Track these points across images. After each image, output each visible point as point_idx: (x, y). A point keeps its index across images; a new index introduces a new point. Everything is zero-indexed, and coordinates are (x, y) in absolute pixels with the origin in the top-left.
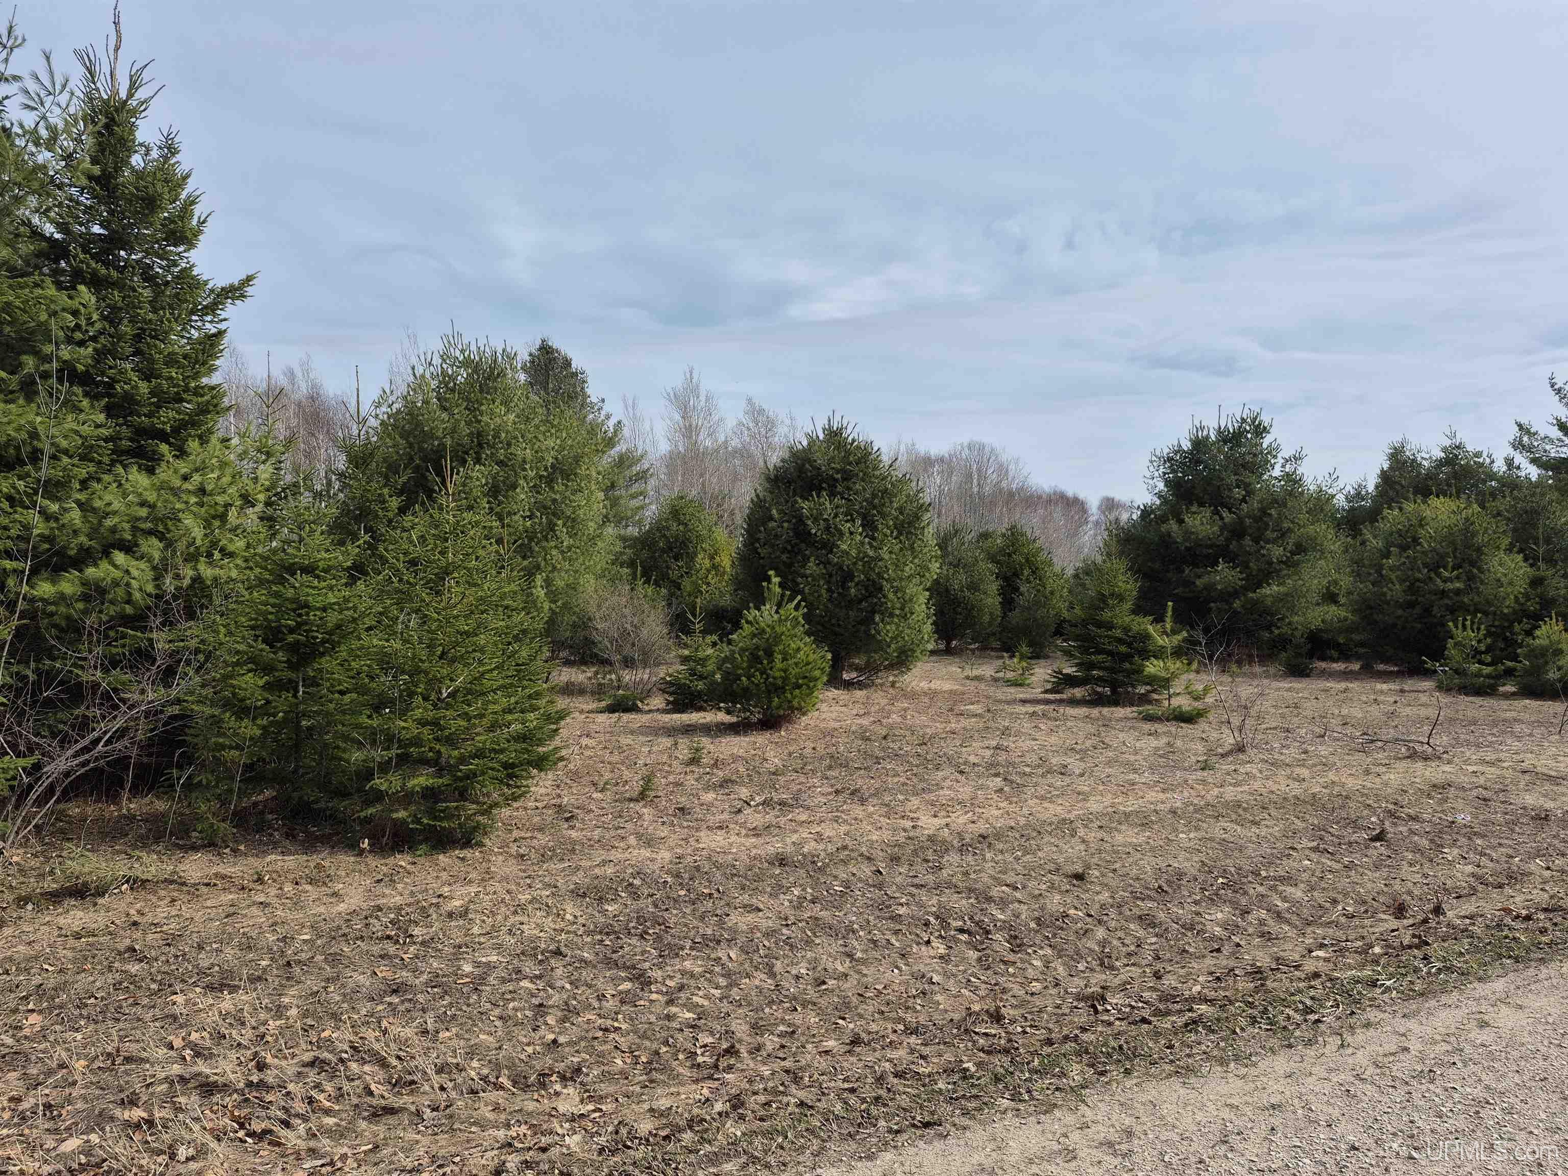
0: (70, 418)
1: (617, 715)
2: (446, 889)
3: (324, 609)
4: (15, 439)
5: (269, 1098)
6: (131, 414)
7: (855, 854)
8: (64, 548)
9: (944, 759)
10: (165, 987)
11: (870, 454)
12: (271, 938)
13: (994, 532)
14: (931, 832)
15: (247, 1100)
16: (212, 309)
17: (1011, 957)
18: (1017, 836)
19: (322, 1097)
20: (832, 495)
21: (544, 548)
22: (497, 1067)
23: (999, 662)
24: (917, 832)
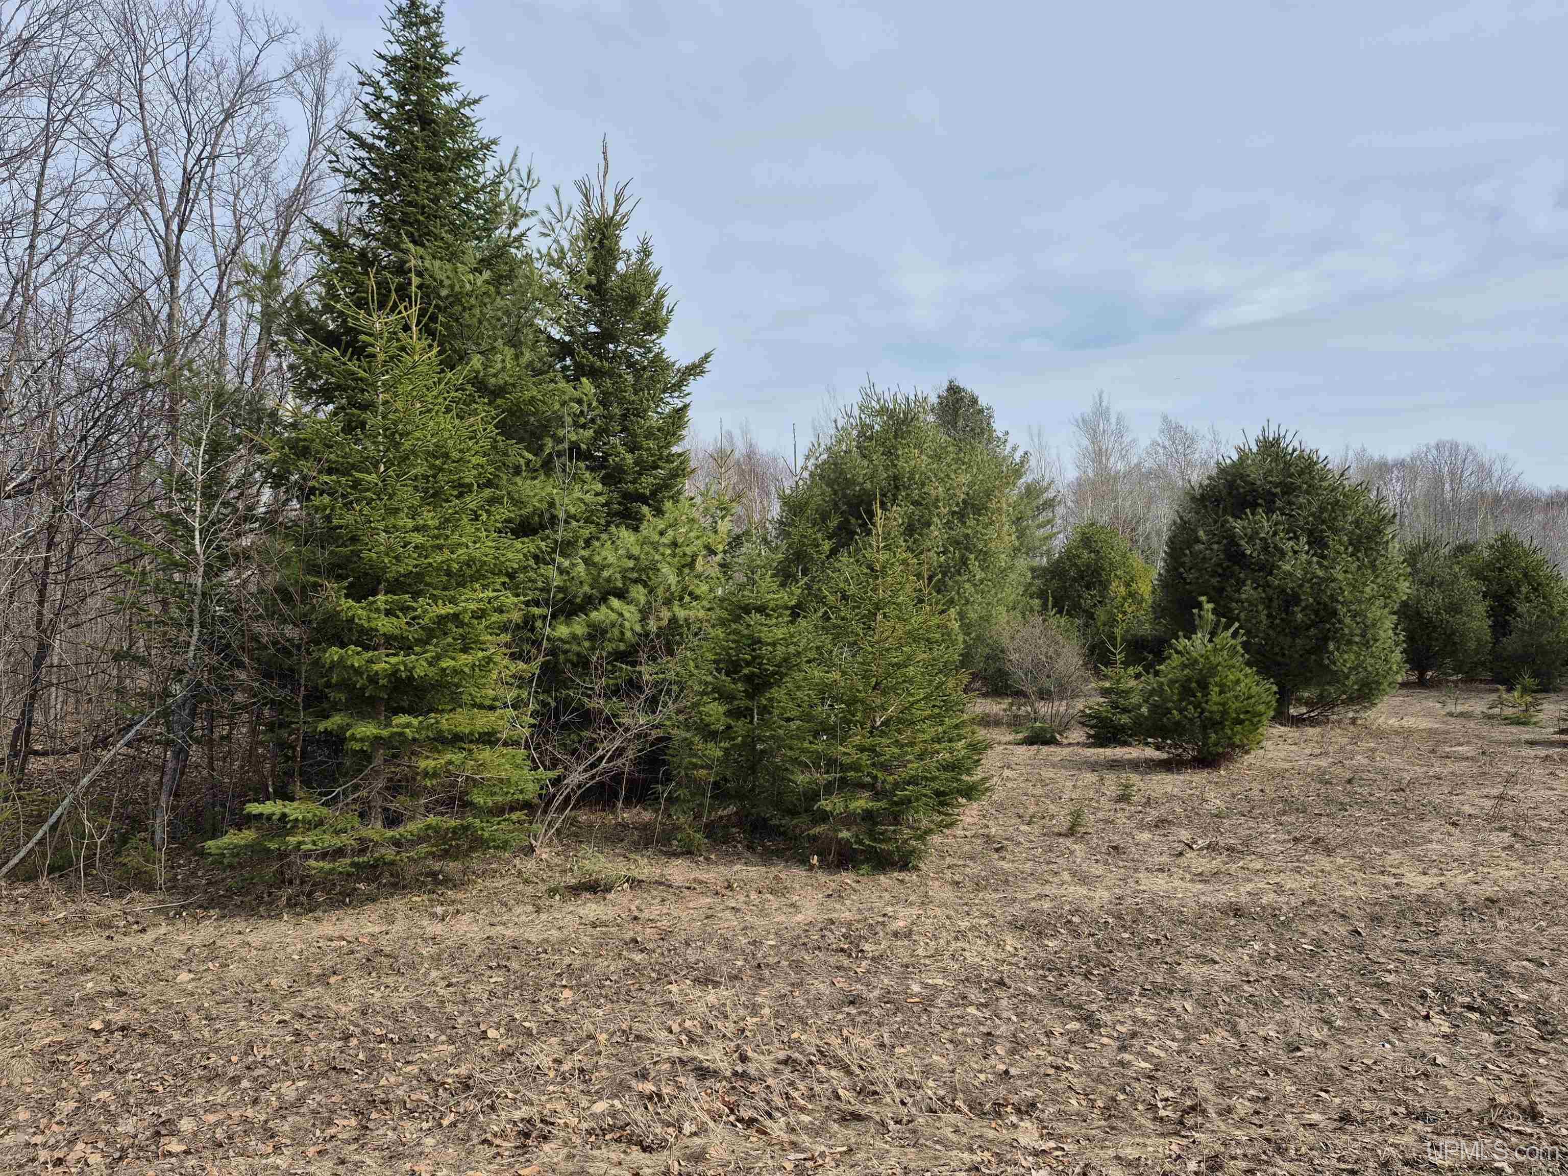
0: (577, 487)
1: (1035, 747)
2: (890, 909)
3: (774, 644)
4: (538, 509)
5: (753, 1088)
6: (620, 482)
7: (1326, 910)
8: (575, 597)
9: (1430, 808)
10: (662, 978)
11: (1316, 463)
12: (744, 941)
13: (1476, 543)
14: (1421, 892)
15: (733, 1088)
16: (678, 386)
17: (1542, 1045)
18: (1539, 902)
19: (795, 1094)
20: (1270, 511)
21: (956, 582)
22: (953, 1090)
23: (1494, 696)
24: (1403, 891)
